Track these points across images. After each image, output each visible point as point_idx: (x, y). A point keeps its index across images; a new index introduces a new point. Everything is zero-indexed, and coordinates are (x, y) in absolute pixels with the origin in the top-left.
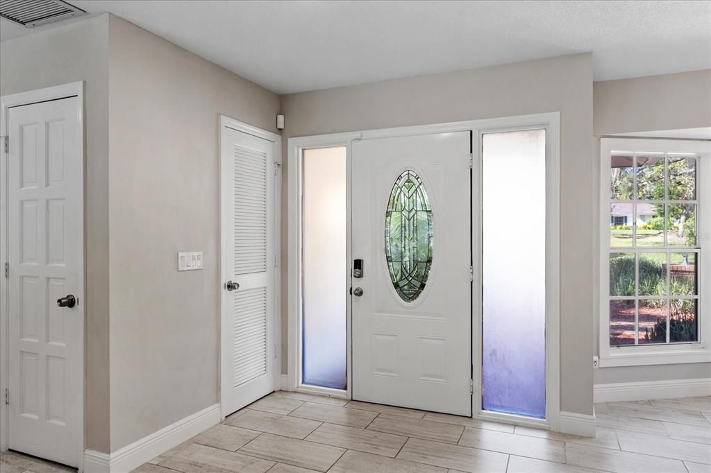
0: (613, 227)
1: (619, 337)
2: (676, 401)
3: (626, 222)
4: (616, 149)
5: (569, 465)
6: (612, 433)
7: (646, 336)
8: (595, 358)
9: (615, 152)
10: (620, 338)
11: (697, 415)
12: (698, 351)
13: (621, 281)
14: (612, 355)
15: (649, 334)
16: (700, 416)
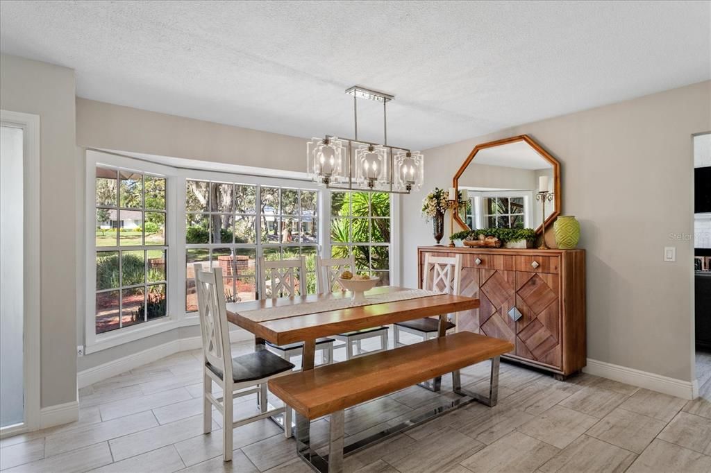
0: (112, 229)
1: (110, 323)
2: (151, 364)
3: (123, 225)
4: (101, 162)
5: (48, 457)
6: (95, 410)
7: (132, 318)
8: (80, 348)
9: (99, 164)
10: (110, 325)
11: (165, 371)
12: (167, 322)
13: (114, 275)
14: (97, 341)
15: (134, 316)
16: (166, 370)
